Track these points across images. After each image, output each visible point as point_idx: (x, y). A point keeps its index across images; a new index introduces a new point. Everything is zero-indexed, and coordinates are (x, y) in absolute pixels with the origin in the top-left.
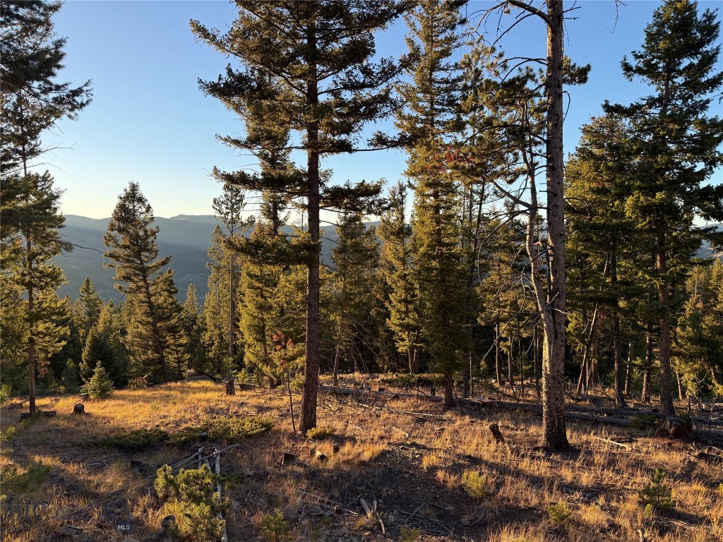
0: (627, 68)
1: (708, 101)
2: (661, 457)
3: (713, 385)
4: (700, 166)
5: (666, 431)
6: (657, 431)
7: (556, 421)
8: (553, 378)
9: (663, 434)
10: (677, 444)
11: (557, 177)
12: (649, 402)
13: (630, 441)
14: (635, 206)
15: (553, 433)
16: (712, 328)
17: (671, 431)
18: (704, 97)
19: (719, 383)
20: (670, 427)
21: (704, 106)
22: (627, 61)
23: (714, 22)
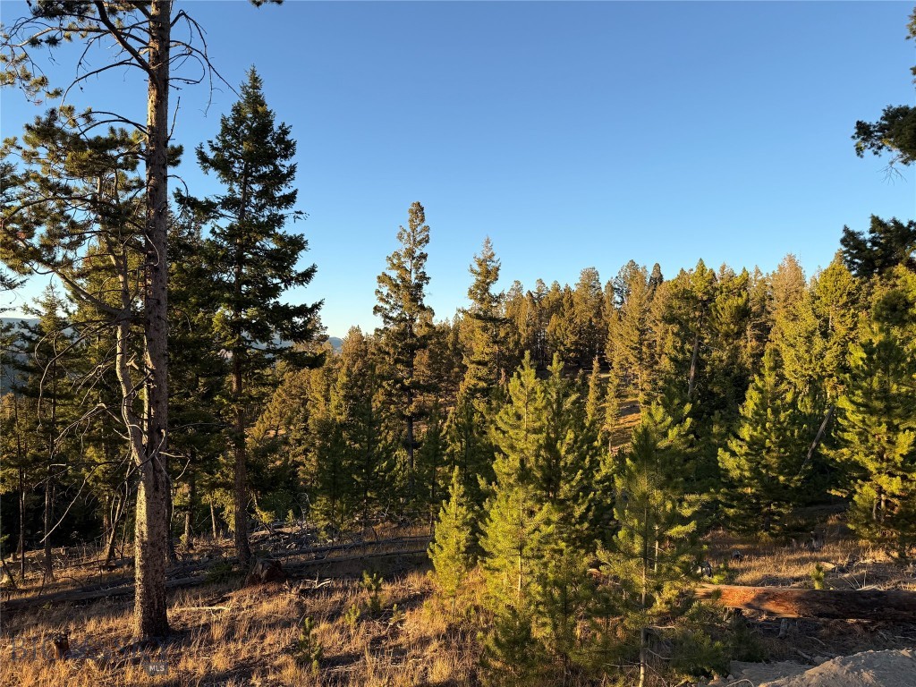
0: (203, 158)
1: (283, 216)
2: (266, 608)
3: (256, 513)
4: (277, 282)
5: (258, 576)
6: (247, 580)
7: (156, 602)
8: (152, 544)
9: (255, 581)
10: (271, 588)
11: (161, 281)
12: (193, 549)
13: (224, 601)
15: (152, 619)
17: (263, 575)
18: (280, 213)
19: (262, 510)
20: (262, 571)
21: (279, 221)
22: (203, 150)
23: (288, 137)
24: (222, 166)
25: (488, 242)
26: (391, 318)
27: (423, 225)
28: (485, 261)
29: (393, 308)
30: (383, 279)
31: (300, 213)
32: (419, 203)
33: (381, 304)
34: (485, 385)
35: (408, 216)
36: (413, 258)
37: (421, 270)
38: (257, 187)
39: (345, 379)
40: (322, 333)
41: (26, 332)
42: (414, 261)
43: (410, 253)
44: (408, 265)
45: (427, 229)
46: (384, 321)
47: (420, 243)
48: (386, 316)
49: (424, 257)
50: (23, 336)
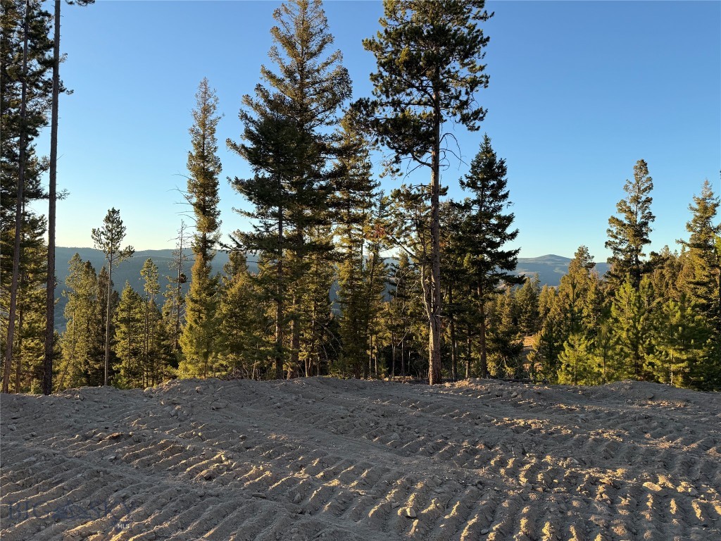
0: (462, 183)
1: (501, 206)
3: (505, 368)
4: (498, 240)
14: (469, 261)
16: (503, 332)
18: (500, 204)
21: (500, 208)
22: (462, 180)
23: (504, 165)
24: (472, 185)
25: (707, 183)
26: (620, 250)
27: (648, 176)
28: (704, 199)
29: (621, 242)
30: (613, 220)
31: (510, 203)
32: (643, 161)
33: (612, 239)
34: (705, 301)
35: (633, 172)
36: (639, 203)
37: (647, 211)
38: (488, 193)
39: (593, 296)
40: (589, 261)
41: (393, 268)
42: (639, 205)
43: (636, 200)
44: (634, 208)
45: (650, 179)
46: (614, 252)
47: (645, 190)
48: (615, 249)
49: (649, 200)
50: (392, 269)
